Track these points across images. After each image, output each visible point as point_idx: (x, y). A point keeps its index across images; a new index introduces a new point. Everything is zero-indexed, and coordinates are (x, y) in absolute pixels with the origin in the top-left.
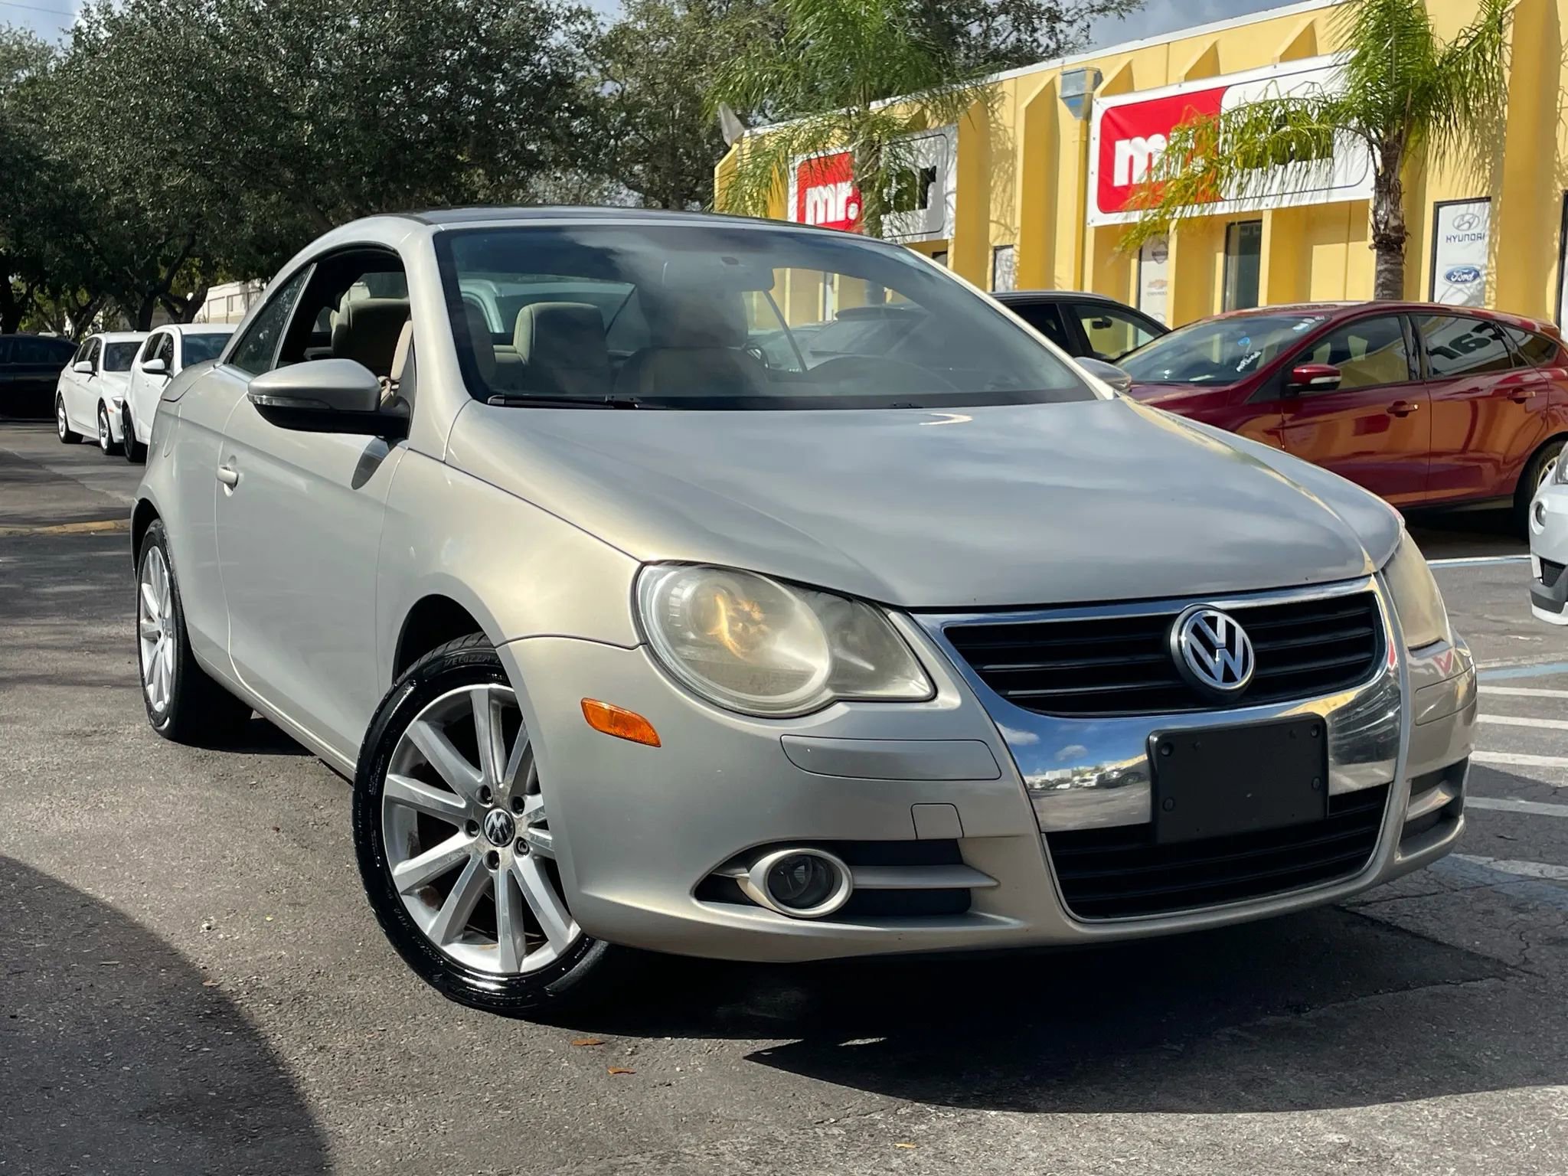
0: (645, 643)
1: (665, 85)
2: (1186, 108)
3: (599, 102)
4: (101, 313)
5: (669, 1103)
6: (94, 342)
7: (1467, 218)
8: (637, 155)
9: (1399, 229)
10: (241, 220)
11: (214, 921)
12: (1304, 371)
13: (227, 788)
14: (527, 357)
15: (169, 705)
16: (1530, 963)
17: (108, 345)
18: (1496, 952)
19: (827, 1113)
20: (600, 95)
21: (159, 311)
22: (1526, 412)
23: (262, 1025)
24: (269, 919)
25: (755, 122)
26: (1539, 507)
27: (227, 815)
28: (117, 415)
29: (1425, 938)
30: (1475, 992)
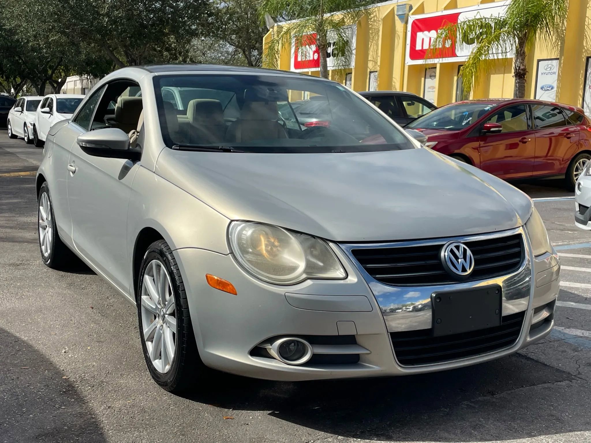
0: (232, 253)
1: (245, 5)
2: (444, 20)
3: (219, 11)
4: (25, 86)
5: (247, 433)
6: (23, 100)
7: (549, 66)
8: (234, 32)
9: (524, 70)
10: (80, 53)
11: (67, 349)
12: (488, 125)
13: (73, 289)
14: (192, 121)
15: (49, 255)
16: (581, 374)
17: (28, 101)
18: (568, 369)
19: (310, 438)
20: (220, 8)
21: (48, 87)
22: (570, 143)
23: (86, 397)
24: (89, 348)
25: (279, 20)
26: (579, 184)
27: (73, 301)
28: (31, 128)
29: (540, 363)
30: (560, 387)
